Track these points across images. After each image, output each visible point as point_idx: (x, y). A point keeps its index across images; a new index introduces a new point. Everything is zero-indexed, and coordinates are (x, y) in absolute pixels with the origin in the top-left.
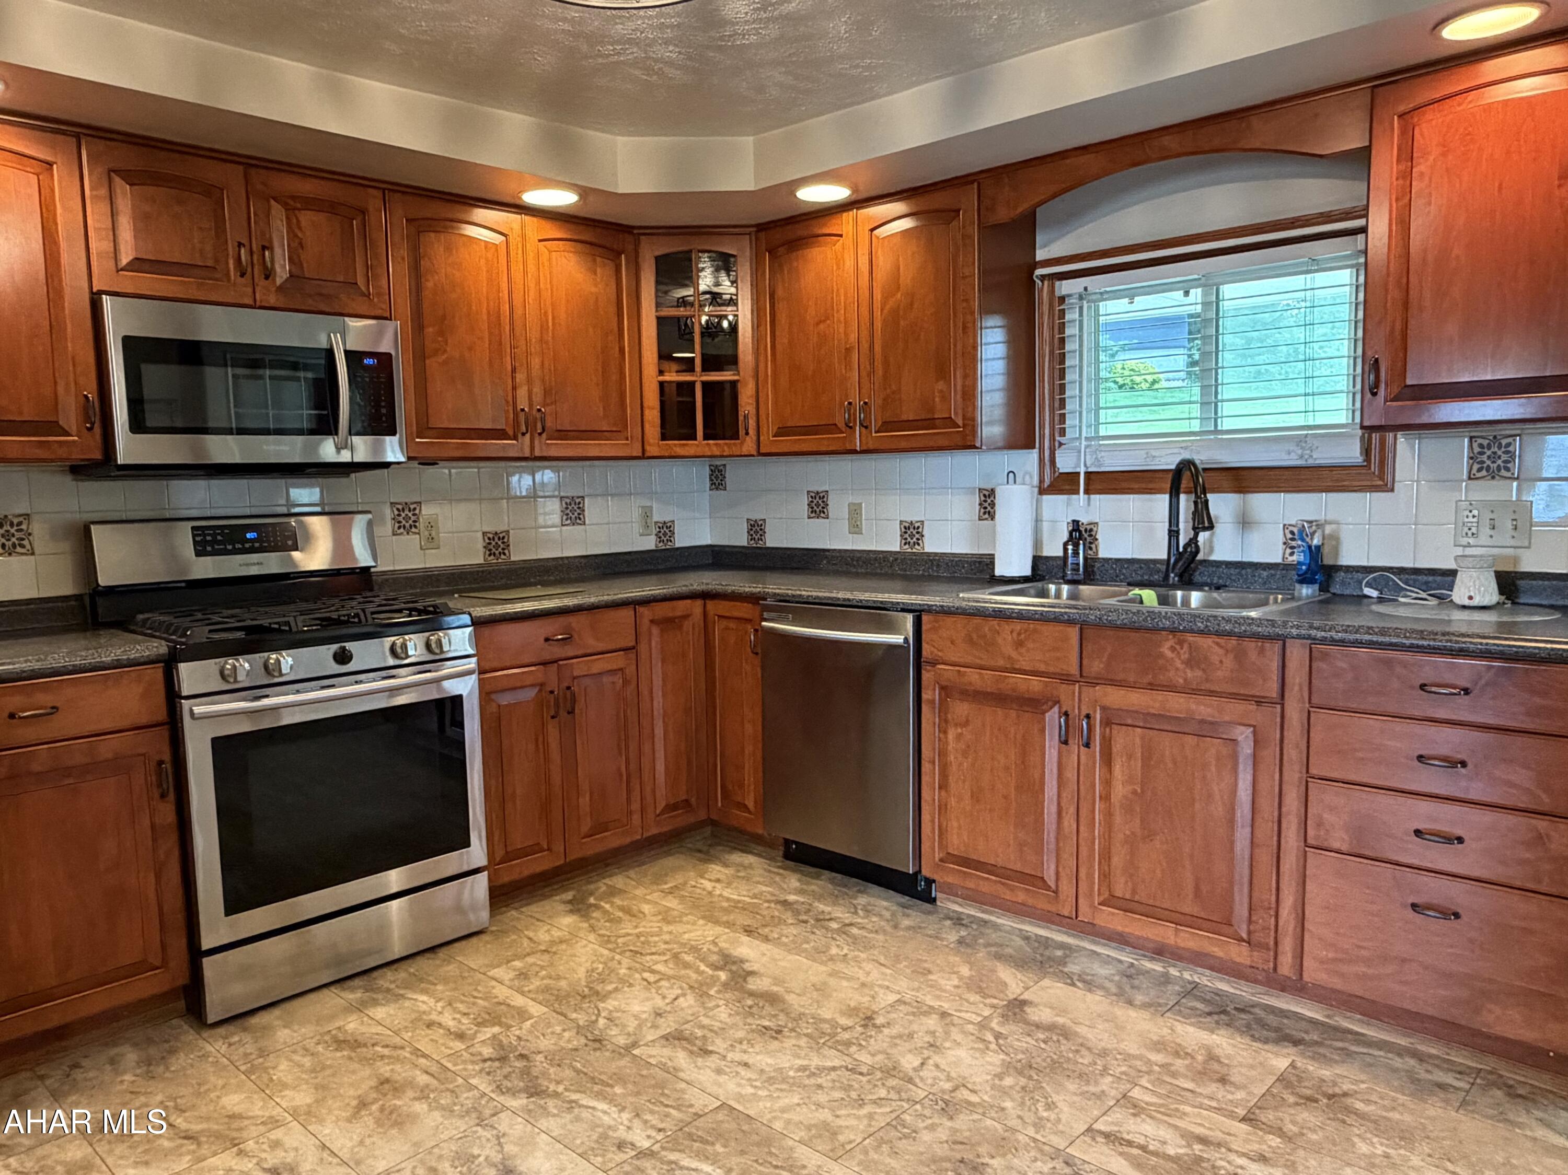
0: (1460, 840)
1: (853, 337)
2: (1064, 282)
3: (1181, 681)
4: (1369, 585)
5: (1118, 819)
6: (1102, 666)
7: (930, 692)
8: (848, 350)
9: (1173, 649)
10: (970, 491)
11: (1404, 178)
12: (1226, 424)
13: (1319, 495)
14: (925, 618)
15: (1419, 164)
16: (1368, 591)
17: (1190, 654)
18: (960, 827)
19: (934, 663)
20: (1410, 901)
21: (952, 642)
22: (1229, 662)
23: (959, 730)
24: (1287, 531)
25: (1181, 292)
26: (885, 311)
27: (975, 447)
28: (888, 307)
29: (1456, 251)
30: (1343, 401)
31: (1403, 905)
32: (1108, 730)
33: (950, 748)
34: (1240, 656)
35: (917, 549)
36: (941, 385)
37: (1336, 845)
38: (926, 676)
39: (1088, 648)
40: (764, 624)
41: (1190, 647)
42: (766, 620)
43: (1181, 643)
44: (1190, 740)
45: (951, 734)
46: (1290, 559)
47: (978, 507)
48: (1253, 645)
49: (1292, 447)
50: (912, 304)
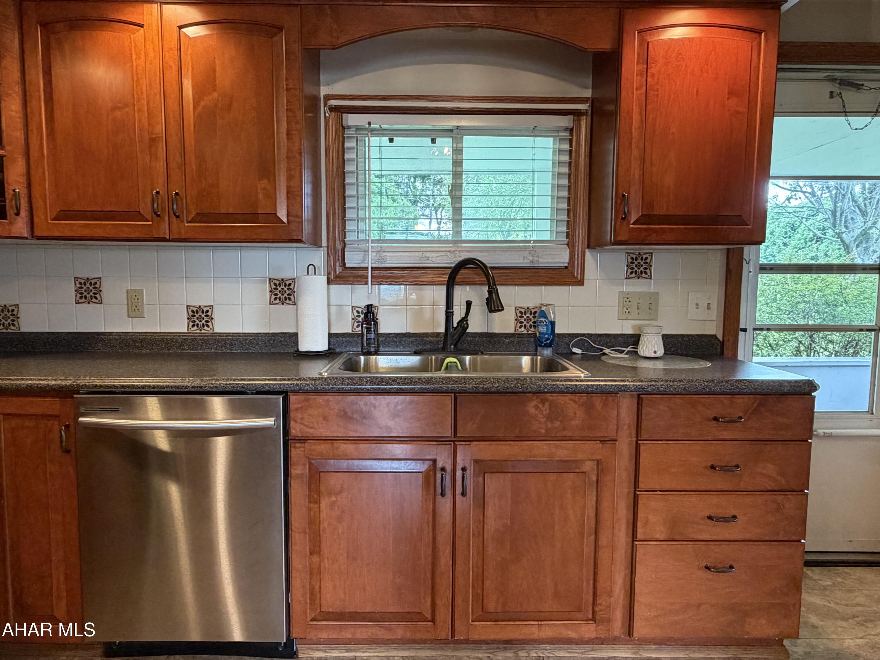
0: (734, 517)
1: (160, 128)
2: (350, 115)
3: (543, 431)
4: (573, 346)
5: (490, 549)
6: (475, 426)
7: (300, 468)
8: (153, 141)
9: (537, 407)
10: (262, 280)
11: (641, 75)
12: (465, 236)
13: (540, 287)
14: (293, 398)
15: (652, 67)
16: (575, 350)
17: (550, 410)
18: (334, 587)
19: (303, 440)
20: (704, 564)
21: (325, 418)
22: (580, 413)
23: (333, 498)
24: (518, 312)
25: (429, 140)
26: (199, 109)
27: (300, 241)
28: (202, 103)
29: (673, 130)
30: (547, 225)
31: (700, 569)
32: (481, 479)
33: (323, 515)
34: (589, 408)
35: (206, 330)
36: (264, 183)
37: (658, 536)
38: (294, 453)
39: (462, 412)
40: (81, 419)
41: (550, 405)
42: (83, 415)
43: (543, 402)
44: (552, 477)
45: (324, 503)
46: (520, 330)
47: (268, 294)
48: (599, 399)
49: (526, 254)
50: (231, 105)
